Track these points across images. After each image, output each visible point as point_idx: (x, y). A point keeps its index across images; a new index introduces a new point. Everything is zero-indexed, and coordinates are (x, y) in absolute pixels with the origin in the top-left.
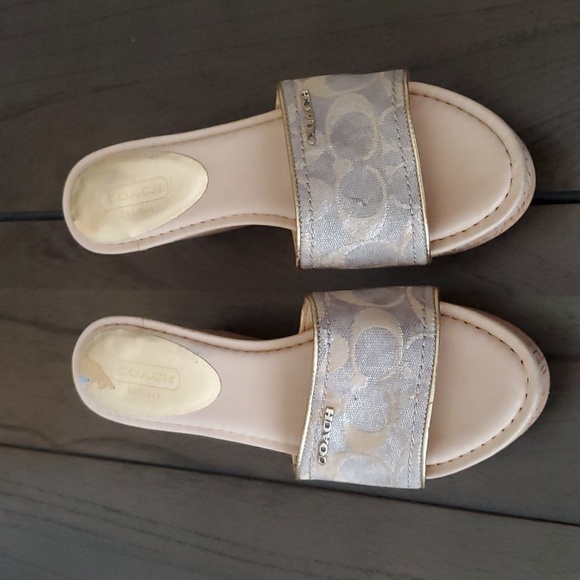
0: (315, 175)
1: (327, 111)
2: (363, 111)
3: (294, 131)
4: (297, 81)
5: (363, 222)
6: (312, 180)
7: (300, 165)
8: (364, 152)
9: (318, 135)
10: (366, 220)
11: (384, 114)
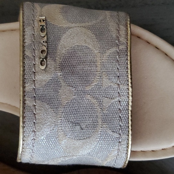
0: (43, 99)
1: (59, 39)
2: (90, 47)
3: (28, 53)
4: (37, 5)
5: (78, 143)
6: (38, 103)
7: (29, 87)
8: (88, 82)
9: (50, 61)
10: (80, 142)
11: (109, 52)
